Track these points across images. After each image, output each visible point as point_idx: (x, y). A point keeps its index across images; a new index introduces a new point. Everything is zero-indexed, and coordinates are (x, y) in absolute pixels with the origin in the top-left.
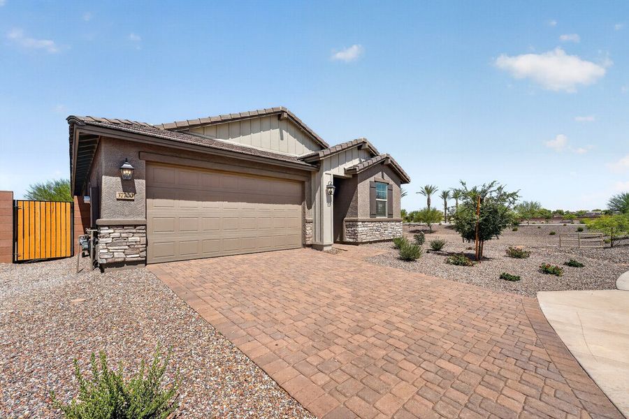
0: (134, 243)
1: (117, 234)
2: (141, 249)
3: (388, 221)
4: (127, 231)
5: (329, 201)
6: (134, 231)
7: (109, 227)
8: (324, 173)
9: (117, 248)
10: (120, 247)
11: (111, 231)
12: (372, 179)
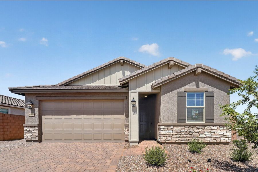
0: (34, 133)
1: (29, 130)
2: (36, 136)
3: (206, 126)
4: (32, 128)
5: (134, 111)
6: (34, 128)
7: (26, 126)
8: (129, 92)
9: (28, 135)
10: (29, 135)
11: (27, 128)
12: (182, 89)
